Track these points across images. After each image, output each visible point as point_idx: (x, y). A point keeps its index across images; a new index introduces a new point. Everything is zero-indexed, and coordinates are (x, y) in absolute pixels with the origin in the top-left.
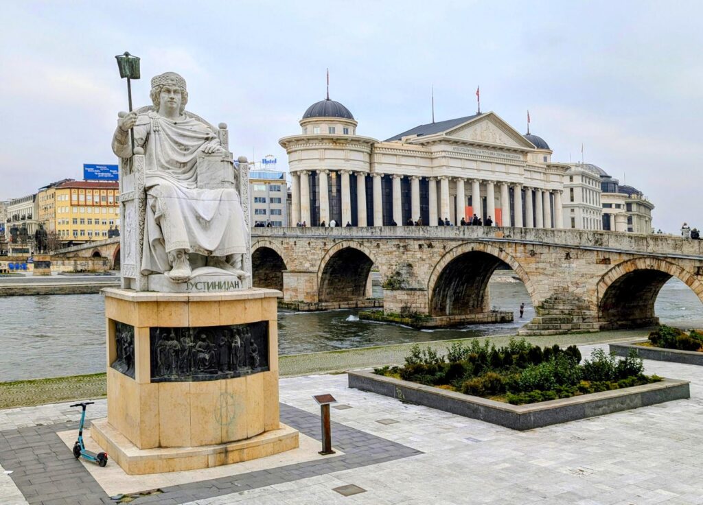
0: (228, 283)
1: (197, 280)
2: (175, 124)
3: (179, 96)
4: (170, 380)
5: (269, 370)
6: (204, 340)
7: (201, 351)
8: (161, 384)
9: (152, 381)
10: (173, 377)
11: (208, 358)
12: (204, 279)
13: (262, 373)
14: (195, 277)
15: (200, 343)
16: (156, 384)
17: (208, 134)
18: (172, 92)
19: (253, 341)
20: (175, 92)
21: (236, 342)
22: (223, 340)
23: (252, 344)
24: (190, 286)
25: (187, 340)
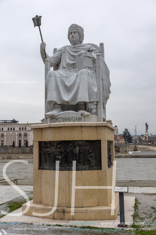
0: (74, 117)
1: (58, 117)
2: (75, 47)
3: (77, 34)
4: (46, 169)
5: (101, 170)
6: (59, 148)
7: (57, 155)
8: (42, 170)
9: (39, 169)
10: (47, 168)
11: (60, 158)
12: (62, 116)
13: (96, 171)
14: (57, 115)
15: (58, 150)
16: (40, 170)
17: (90, 49)
18: (73, 33)
19: (90, 151)
20: (75, 33)
21: (76, 151)
22: (69, 149)
23: (90, 153)
24: (56, 120)
25: (53, 148)
